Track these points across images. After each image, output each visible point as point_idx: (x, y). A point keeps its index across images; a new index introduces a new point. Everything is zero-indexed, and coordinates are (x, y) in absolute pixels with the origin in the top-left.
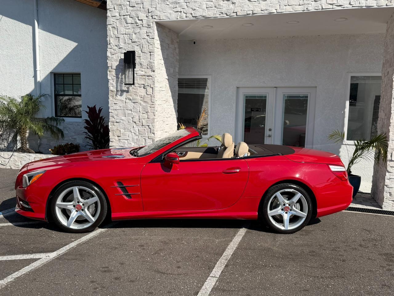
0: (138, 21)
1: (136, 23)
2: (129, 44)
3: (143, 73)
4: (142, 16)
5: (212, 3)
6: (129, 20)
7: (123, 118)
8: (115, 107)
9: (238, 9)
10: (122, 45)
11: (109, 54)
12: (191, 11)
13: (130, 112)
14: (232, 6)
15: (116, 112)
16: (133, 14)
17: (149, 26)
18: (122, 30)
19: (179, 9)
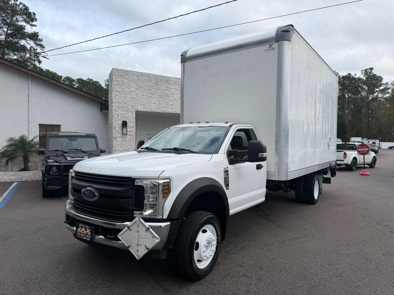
0: (128, 110)
1: (127, 110)
2: (123, 118)
3: (130, 130)
4: (130, 108)
5: (157, 107)
6: (124, 108)
7: (120, 149)
8: (116, 144)
9: (167, 110)
10: (120, 118)
11: (113, 121)
12: (150, 109)
13: (124, 146)
14: (165, 109)
15: (116, 146)
16: (125, 106)
17: (133, 112)
18: (121, 112)
19: (145, 107)
